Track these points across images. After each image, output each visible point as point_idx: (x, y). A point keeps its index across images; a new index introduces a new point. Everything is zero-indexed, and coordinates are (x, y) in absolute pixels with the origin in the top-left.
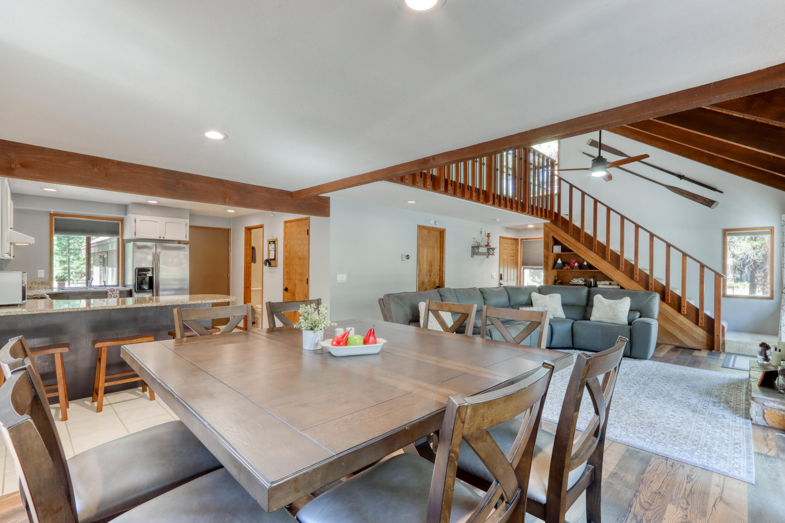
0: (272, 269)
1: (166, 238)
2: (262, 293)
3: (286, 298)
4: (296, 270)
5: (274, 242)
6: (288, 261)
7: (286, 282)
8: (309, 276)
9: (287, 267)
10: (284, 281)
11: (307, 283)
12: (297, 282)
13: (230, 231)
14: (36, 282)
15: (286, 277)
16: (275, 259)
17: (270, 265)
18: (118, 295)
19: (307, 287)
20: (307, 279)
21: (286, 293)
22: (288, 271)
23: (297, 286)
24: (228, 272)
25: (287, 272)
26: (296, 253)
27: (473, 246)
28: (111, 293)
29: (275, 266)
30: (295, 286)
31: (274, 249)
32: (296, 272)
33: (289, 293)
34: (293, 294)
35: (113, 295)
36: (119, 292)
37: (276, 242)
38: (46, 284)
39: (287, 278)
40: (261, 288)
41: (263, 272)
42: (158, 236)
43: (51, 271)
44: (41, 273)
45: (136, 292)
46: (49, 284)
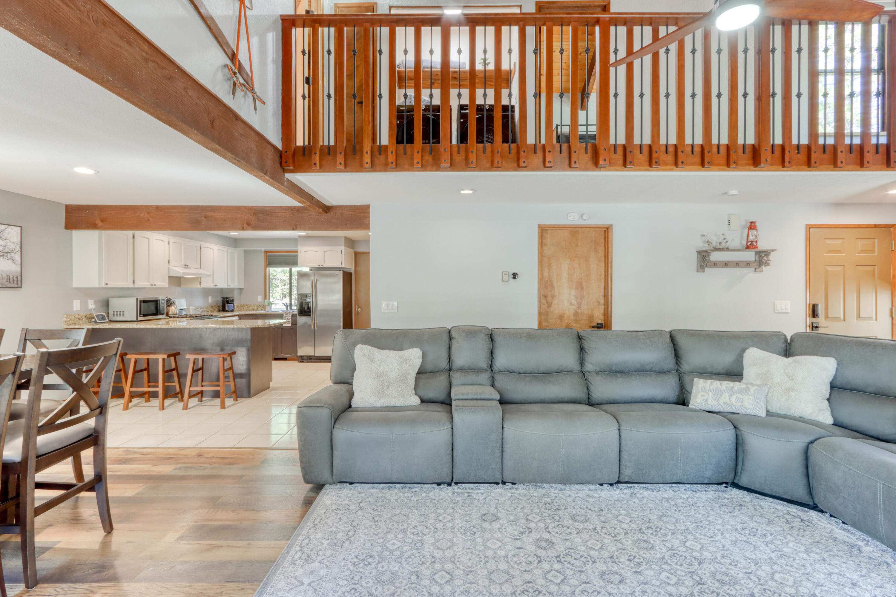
1: (324, 266)
14: (256, 305)
18: (291, 318)
27: (700, 249)
35: (287, 318)
36: (291, 315)
38: (262, 307)
42: (318, 264)
43: (266, 296)
44: (260, 298)
45: (299, 315)
46: (264, 307)
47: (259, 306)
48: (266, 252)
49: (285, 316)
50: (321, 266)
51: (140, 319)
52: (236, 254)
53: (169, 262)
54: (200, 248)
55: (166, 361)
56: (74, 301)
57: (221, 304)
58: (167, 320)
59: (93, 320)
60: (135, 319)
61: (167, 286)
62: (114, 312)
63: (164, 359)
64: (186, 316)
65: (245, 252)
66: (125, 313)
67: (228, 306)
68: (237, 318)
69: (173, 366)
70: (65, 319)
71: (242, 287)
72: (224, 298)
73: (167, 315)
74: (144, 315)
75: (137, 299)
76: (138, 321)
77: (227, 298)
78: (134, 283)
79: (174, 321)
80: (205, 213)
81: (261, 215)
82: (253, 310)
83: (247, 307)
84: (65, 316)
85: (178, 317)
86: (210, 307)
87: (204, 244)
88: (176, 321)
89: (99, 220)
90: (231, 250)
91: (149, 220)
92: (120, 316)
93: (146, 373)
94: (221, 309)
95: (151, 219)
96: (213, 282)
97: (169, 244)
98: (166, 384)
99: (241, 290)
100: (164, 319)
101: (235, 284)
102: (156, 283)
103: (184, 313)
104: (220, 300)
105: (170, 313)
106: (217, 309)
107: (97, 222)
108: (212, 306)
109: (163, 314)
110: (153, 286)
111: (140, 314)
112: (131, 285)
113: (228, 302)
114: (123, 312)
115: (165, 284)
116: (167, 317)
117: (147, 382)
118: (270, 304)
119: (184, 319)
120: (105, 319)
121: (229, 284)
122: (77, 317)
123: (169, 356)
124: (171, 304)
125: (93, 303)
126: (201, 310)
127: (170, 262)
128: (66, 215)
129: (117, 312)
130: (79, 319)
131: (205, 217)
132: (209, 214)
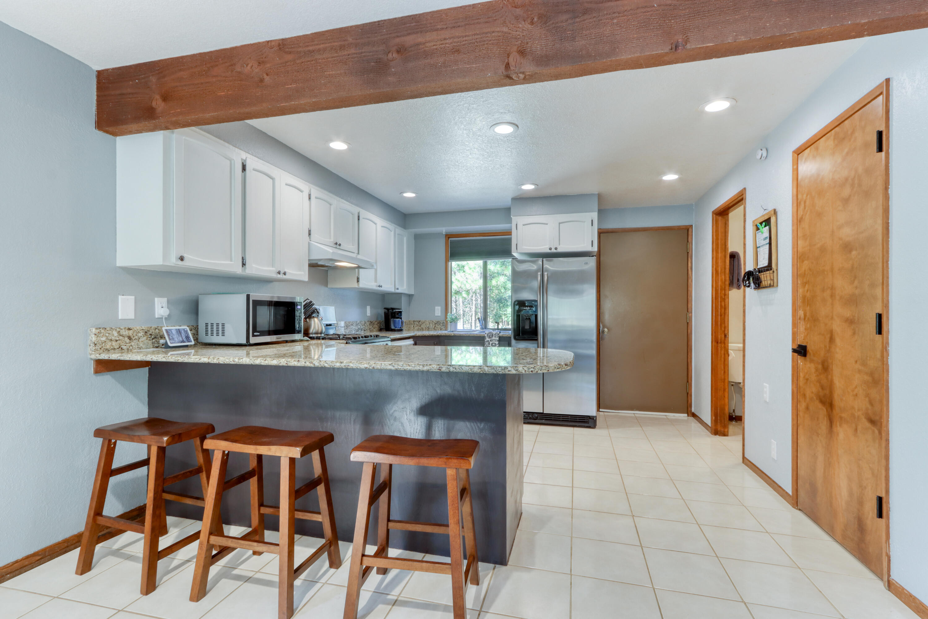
0: (764, 293)
1: (560, 250)
2: (744, 356)
3: (802, 375)
4: (833, 288)
5: (767, 222)
6: (806, 265)
7: (802, 328)
8: (886, 305)
9: (804, 284)
10: (795, 325)
11: (880, 331)
12: (837, 326)
13: (690, 230)
14: (433, 322)
15: (801, 313)
16: (769, 267)
17: (758, 285)
18: (497, 343)
19: (879, 345)
20: (880, 317)
21: (800, 360)
22: (808, 295)
23: (838, 341)
24: (688, 310)
25: (804, 297)
26: (833, 232)
28: (489, 340)
29: (770, 286)
30: (832, 340)
31: (768, 241)
32: (832, 296)
33: (812, 361)
34: (825, 367)
35: (491, 343)
36: (498, 339)
37: (773, 220)
38: (441, 324)
39: (805, 315)
40: (741, 345)
41: (744, 305)
42: (548, 247)
43: (446, 308)
44: (438, 311)
45: (515, 339)
46: (445, 325)
47: (438, 323)
48: (448, 236)
49: (487, 339)
50: (553, 250)
51: (253, 340)
52: (405, 238)
53: (310, 234)
54: (359, 219)
55: (297, 463)
56: (120, 297)
57: (383, 319)
58: (306, 344)
59: (162, 341)
60: (244, 341)
61: (306, 278)
62: (207, 325)
63: (292, 461)
64: (337, 337)
65: (418, 238)
66: (227, 327)
67: (394, 322)
68: (411, 342)
69: (317, 470)
70: (94, 339)
71: (412, 292)
72: (388, 309)
73: (306, 333)
74: (263, 334)
75: (248, 297)
76: (248, 344)
77: (393, 309)
78: (244, 264)
79: (317, 345)
80: (397, 40)
81: (565, 17)
82: (428, 329)
83: (419, 324)
84: (94, 330)
85: (323, 339)
86: (368, 324)
87: (364, 214)
88: (321, 344)
89: (157, 97)
90: (399, 230)
91: (262, 80)
92: (218, 335)
93: (253, 481)
94: (383, 326)
95: (267, 79)
96: (376, 280)
97: (310, 198)
98: (300, 515)
99: (410, 296)
100: (301, 341)
101: (403, 288)
102: (286, 270)
103: (331, 332)
104: (382, 312)
105: (311, 331)
106: (377, 327)
107: (154, 104)
108: (371, 322)
109: (299, 332)
110: (281, 276)
111: (255, 330)
112: (237, 270)
113: (394, 317)
114: (223, 325)
115: (303, 274)
116: (306, 338)
117: (256, 505)
118: (454, 321)
119: (333, 342)
120: (189, 341)
121: (397, 287)
122: (126, 333)
123: (305, 452)
124: (313, 312)
125: (165, 304)
126: (356, 328)
127: (312, 233)
128: (98, 96)
129: (212, 324)
130: (130, 338)
131: (398, 52)
132: (409, 40)
